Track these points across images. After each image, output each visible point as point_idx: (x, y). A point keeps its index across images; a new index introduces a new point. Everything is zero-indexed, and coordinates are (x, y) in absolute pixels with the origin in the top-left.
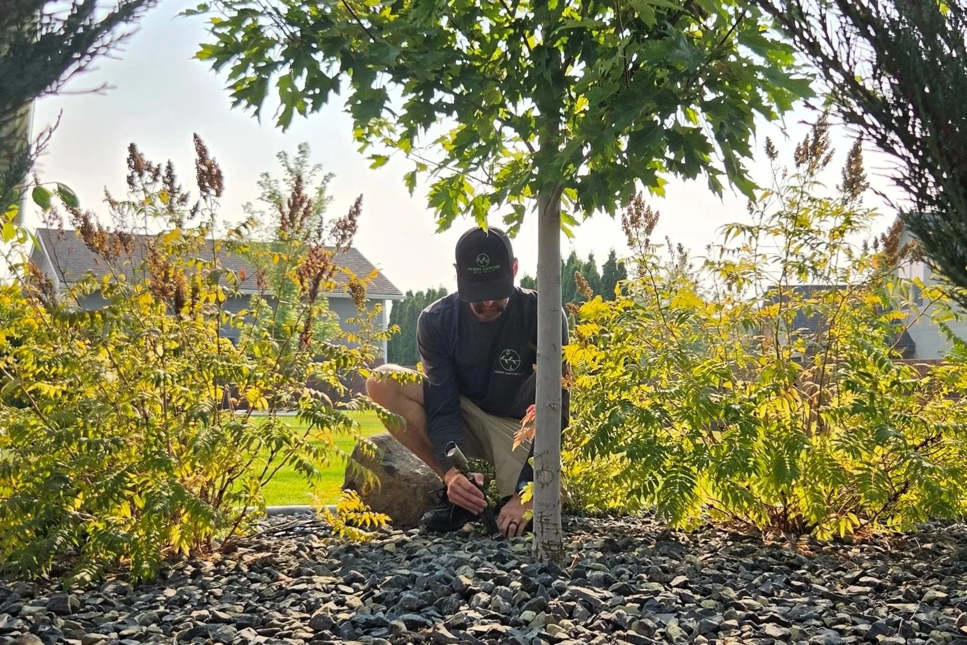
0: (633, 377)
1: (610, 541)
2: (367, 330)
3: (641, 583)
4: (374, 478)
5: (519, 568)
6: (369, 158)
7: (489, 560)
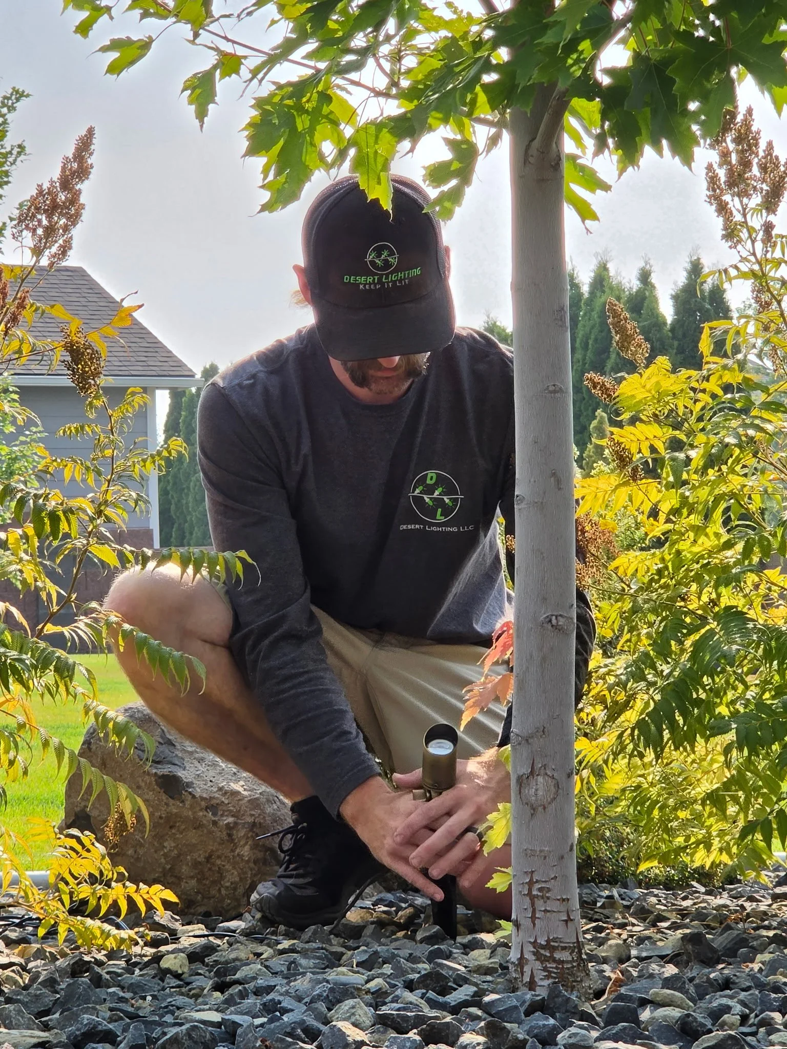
0: (747, 552)
1: (694, 939)
2: (108, 452)
3: (769, 1033)
4: (134, 803)
5: (478, 1004)
6: (104, 49)
7: (410, 986)
